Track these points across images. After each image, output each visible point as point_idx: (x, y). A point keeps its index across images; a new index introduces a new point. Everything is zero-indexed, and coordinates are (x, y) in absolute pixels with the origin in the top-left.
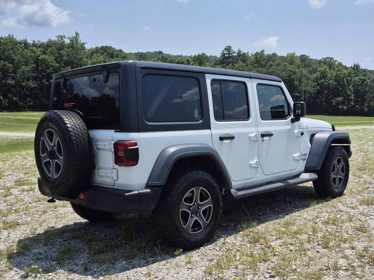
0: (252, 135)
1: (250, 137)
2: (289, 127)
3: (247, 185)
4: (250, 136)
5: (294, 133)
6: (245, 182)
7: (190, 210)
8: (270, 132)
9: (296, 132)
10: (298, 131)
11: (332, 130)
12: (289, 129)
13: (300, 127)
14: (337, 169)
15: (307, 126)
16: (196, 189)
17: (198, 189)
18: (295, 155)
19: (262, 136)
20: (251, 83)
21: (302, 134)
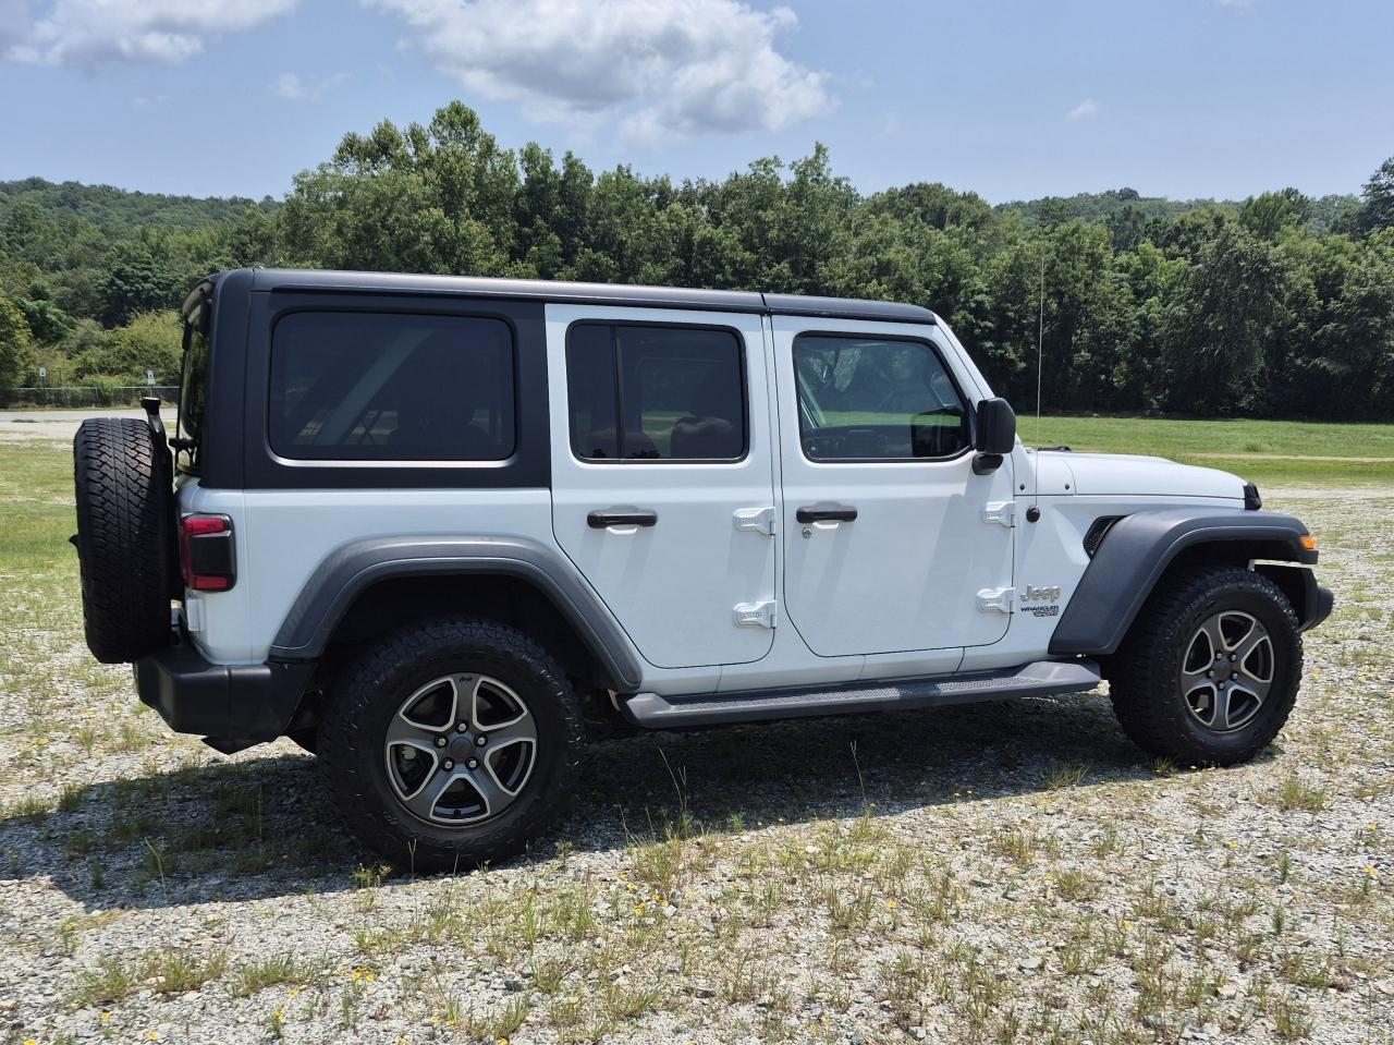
0: (742, 513)
1: (737, 521)
2: (960, 489)
3: (724, 687)
4: (740, 519)
5: (983, 513)
6: (714, 672)
7: (436, 745)
8: (843, 504)
9: (994, 506)
10: (1004, 503)
11: (1242, 504)
12: (955, 498)
13: (1022, 488)
14: (1225, 659)
15: (1067, 487)
16: (463, 679)
17: (470, 679)
18: (985, 593)
19: (805, 517)
20: (768, 333)
21: (1033, 516)
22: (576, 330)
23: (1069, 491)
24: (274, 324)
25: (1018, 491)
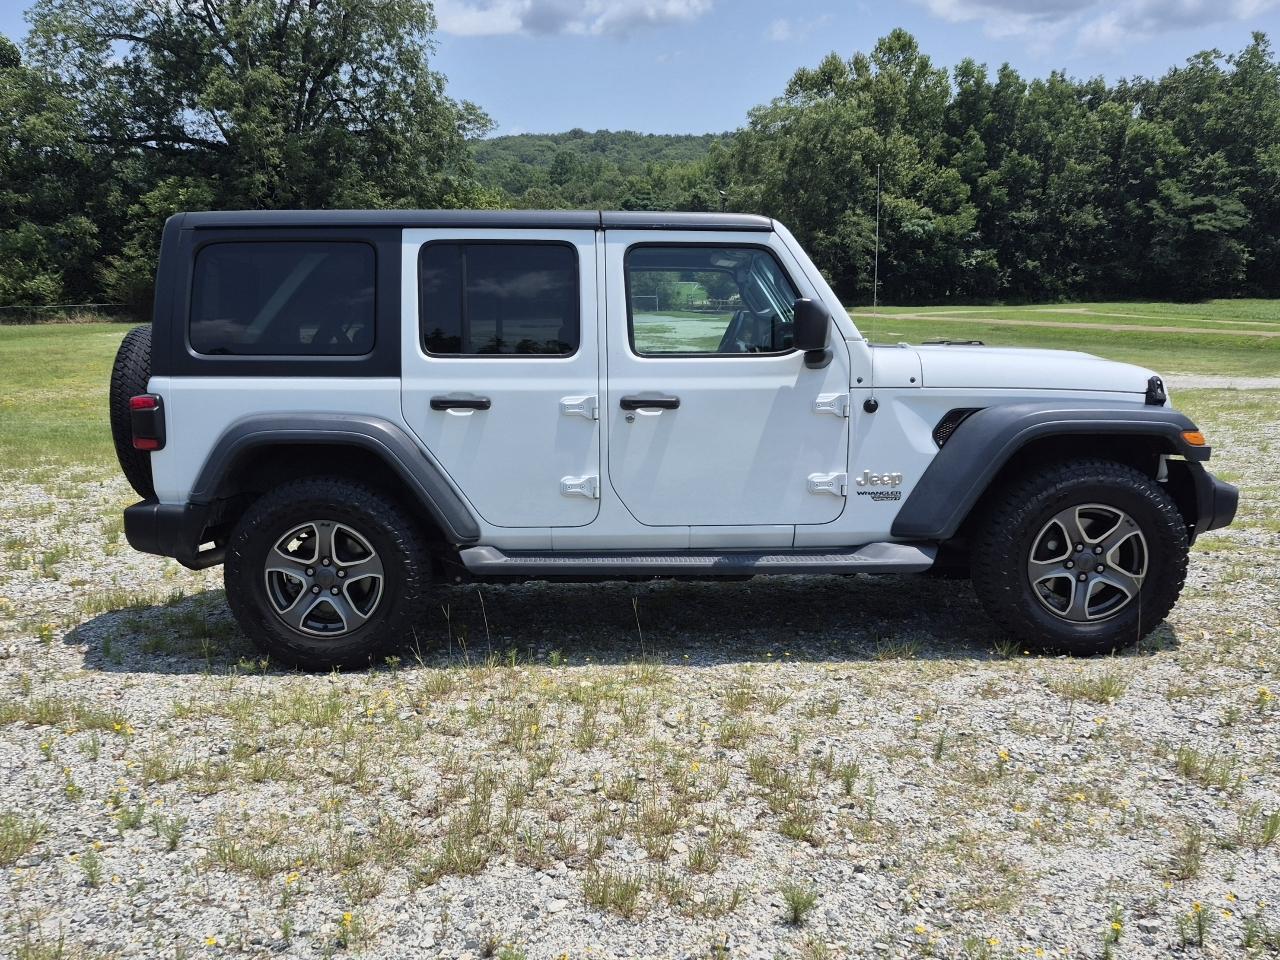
0: (568, 400)
1: (563, 407)
2: (791, 381)
3: (557, 546)
4: (565, 405)
5: (814, 405)
6: (547, 532)
7: (305, 574)
8: (667, 394)
9: (825, 398)
10: (837, 395)
11: (1142, 398)
12: (784, 390)
13: (859, 381)
14: (1090, 551)
15: (913, 380)
16: (323, 525)
17: (329, 525)
18: (816, 477)
19: (629, 404)
20: (601, 246)
21: (870, 407)
22: (428, 251)
23: (913, 384)
24: (196, 255)
25: (855, 383)
